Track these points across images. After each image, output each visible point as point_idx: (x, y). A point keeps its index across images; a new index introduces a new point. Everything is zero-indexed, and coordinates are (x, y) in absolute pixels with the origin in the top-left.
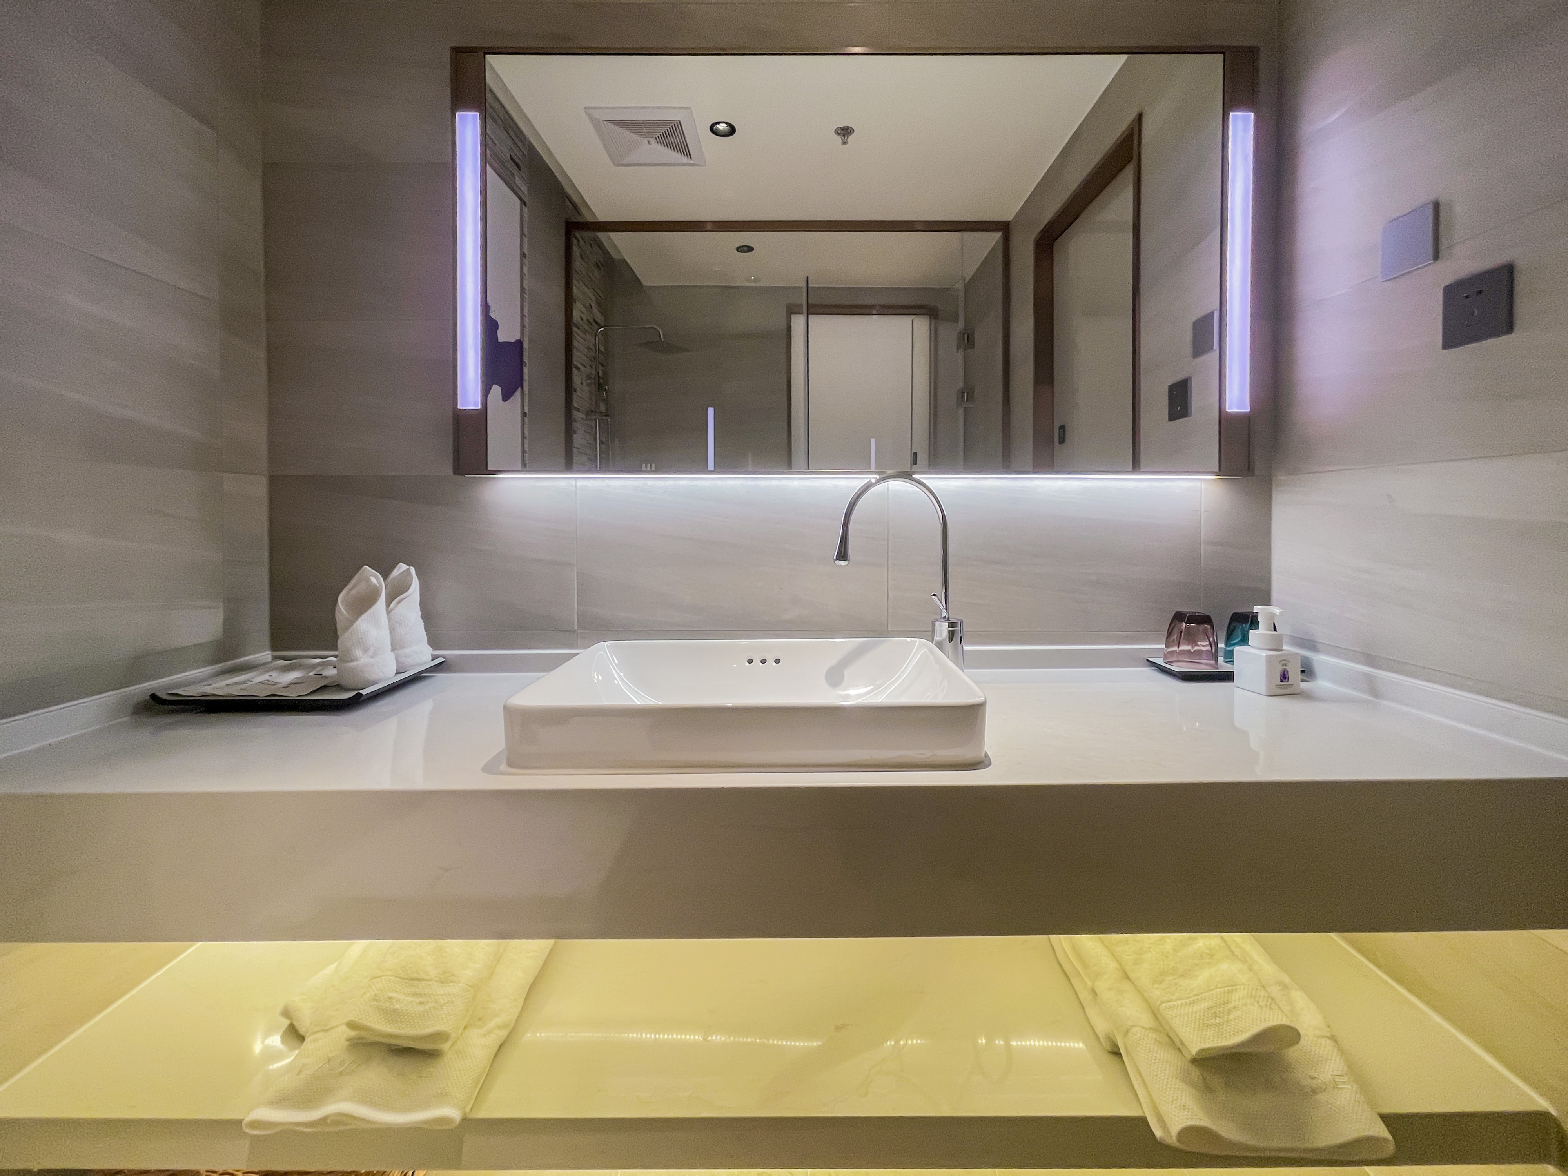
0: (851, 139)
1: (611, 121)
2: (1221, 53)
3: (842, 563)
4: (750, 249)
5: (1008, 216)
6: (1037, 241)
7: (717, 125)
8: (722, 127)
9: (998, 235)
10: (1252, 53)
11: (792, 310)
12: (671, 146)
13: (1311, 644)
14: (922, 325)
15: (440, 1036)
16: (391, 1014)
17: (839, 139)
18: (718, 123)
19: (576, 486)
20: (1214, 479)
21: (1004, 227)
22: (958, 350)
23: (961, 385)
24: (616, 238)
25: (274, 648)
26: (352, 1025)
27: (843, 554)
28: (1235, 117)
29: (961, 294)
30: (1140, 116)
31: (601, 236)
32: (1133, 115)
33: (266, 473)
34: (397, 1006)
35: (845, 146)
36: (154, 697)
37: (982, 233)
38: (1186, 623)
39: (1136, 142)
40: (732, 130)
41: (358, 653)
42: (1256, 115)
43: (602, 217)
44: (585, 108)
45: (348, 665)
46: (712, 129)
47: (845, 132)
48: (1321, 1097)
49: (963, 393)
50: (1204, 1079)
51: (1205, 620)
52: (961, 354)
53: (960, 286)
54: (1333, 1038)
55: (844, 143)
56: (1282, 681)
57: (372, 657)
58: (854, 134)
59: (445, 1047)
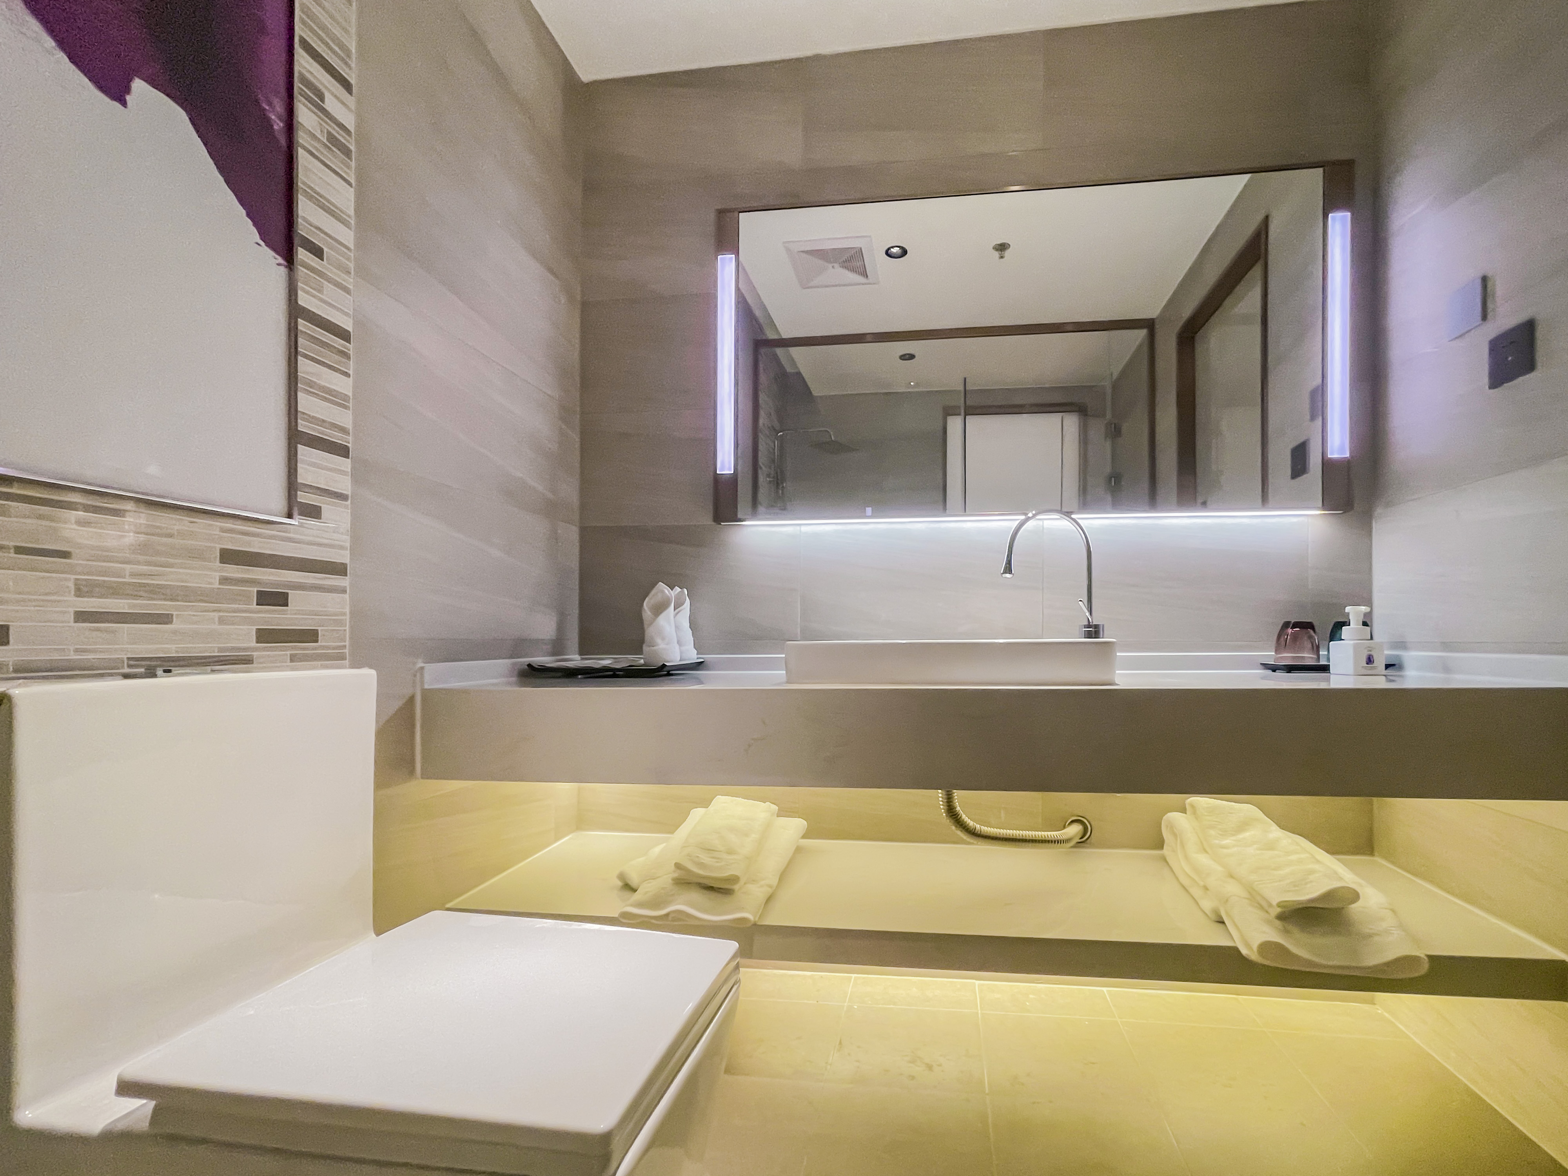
0: (1007, 253)
1: (803, 252)
2: (1321, 167)
3: (1008, 575)
4: (911, 357)
5: (1152, 312)
6: (1180, 334)
7: (892, 249)
8: (895, 250)
9: (1143, 333)
10: (1349, 165)
11: (949, 411)
12: (853, 270)
13: (1402, 645)
14: (1072, 422)
15: (735, 879)
16: (702, 865)
17: (996, 254)
18: (893, 247)
19: (800, 531)
20: (1321, 514)
21: (1149, 325)
22: (1106, 438)
23: (1108, 469)
24: (795, 351)
25: (581, 654)
26: (678, 866)
27: (1008, 569)
28: (1333, 218)
29: (1109, 391)
30: (1267, 219)
31: (779, 351)
32: (1259, 218)
33: (578, 525)
34: (703, 861)
35: (1002, 260)
36: (529, 665)
37: (1127, 331)
38: (1292, 628)
39: (1263, 240)
40: (904, 252)
41: (659, 641)
42: (1353, 215)
43: (786, 333)
44: (784, 243)
45: (655, 648)
46: (887, 253)
47: (1002, 248)
48: (1376, 938)
49: (1111, 478)
50: (1284, 927)
51: (1309, 626)
52: (1108, 445)
53: (1107, 384)
54: (1393, 911)
55: (1002, 257)
56: (1367, 664)
57: (667, 644)
58: (1011, 248)
59: (736, 887)
